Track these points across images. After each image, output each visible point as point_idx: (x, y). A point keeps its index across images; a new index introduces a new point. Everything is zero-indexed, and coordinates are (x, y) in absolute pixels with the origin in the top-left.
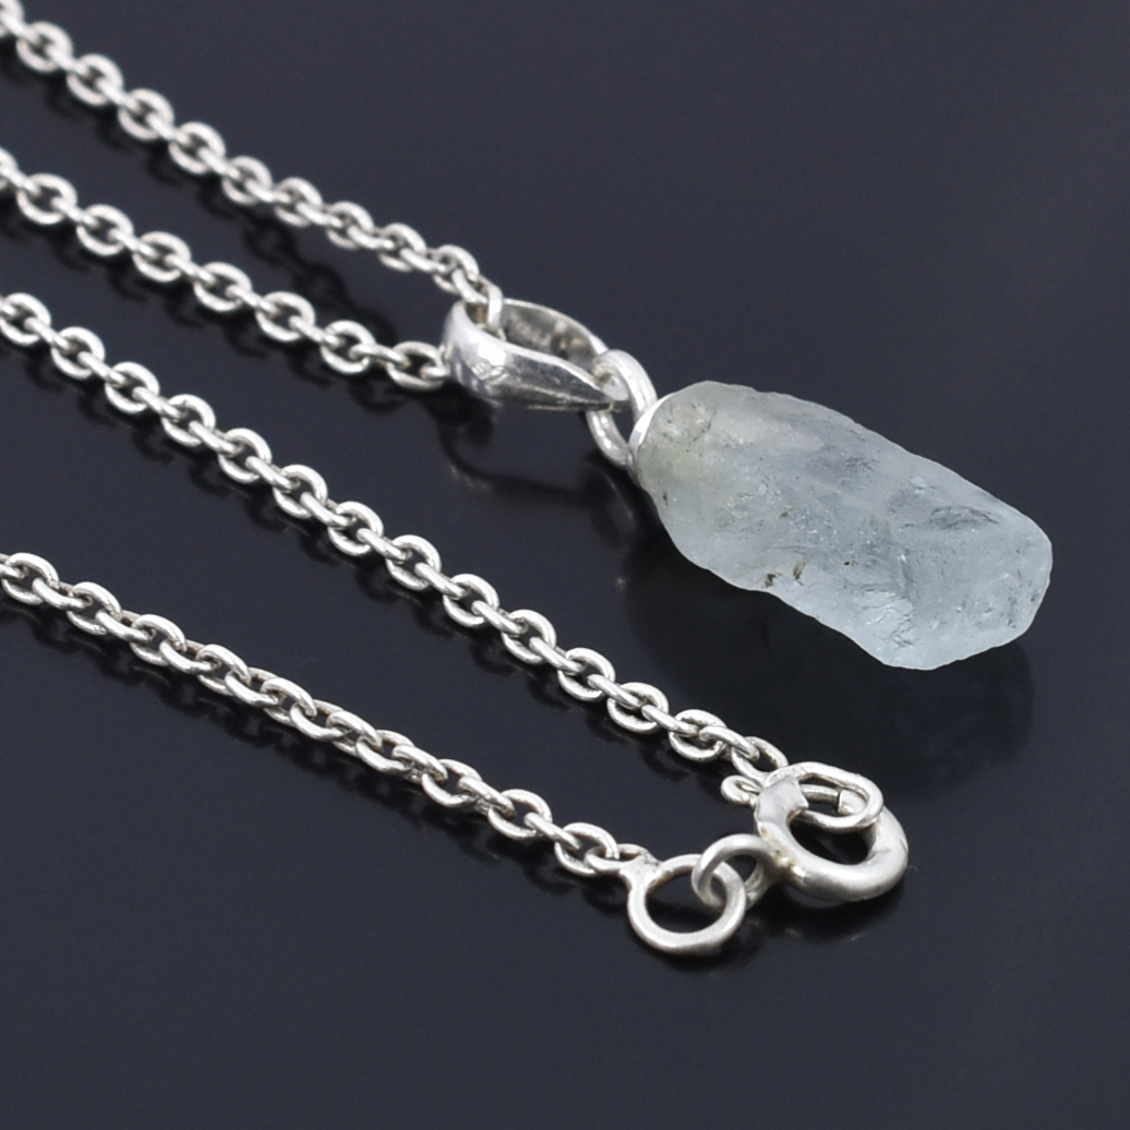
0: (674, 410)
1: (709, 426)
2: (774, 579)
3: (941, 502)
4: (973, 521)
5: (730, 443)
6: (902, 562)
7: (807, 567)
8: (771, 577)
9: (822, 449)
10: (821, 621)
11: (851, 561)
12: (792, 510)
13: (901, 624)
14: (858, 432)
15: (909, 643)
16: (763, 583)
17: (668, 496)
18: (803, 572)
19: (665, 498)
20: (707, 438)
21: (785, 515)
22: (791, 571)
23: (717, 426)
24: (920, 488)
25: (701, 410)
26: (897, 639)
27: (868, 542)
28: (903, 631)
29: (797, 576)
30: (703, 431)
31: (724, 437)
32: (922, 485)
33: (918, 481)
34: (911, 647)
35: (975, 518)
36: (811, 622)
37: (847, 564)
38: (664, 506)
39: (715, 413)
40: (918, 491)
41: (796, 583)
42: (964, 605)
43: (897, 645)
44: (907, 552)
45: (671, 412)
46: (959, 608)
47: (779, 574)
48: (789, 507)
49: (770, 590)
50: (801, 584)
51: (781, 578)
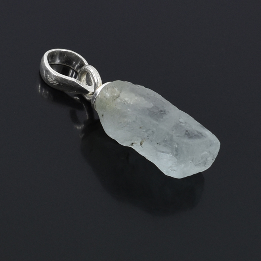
0: (108, 90)
1: (119, 97)
2: (133, 144)
3: (188, 128)
4: (198, 136)
5: (125, 103)
6: (176, 147)
7: (144, 142)
8: (132, 143)
9: (153, 107)
10: (147, 158)
11: (159, 143)
12: (143, 127)
13: (172, 165)
14: (163, 101)
15: (175, 170)
16: (130, 145)
17: (104, 116)
18: (143, 144)
19: (103, 116)
20: (118, 100)
21: (140, 128)
22: (140, 143)
23: (121, 96)
24: (182, 123)
25: (116, 89)
26: (171, 169)
27: (165, 139)
28: (173, 167)
29: (141, 144)
30: (117, 98)
31: (123, 100)
32: (182, 122)
33: (181, 120)
34: (175, 172)
35: (199, 135)
36: (144, 158)
37: (158, 144)
38: (102, 118)
39: (121, 92)
40: (182, 124)
41: (140, 146)
42: (192, 161)
43: (170, 170)
44: (177, 144)
45: (107, 90)
46: (191, 161)
47: (136, 143)
48: (142, 126)
49: (132, 147)
50: (142, 147)
51: (136, 145)
